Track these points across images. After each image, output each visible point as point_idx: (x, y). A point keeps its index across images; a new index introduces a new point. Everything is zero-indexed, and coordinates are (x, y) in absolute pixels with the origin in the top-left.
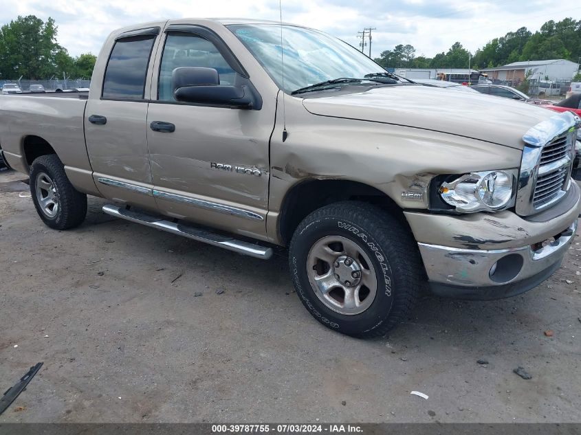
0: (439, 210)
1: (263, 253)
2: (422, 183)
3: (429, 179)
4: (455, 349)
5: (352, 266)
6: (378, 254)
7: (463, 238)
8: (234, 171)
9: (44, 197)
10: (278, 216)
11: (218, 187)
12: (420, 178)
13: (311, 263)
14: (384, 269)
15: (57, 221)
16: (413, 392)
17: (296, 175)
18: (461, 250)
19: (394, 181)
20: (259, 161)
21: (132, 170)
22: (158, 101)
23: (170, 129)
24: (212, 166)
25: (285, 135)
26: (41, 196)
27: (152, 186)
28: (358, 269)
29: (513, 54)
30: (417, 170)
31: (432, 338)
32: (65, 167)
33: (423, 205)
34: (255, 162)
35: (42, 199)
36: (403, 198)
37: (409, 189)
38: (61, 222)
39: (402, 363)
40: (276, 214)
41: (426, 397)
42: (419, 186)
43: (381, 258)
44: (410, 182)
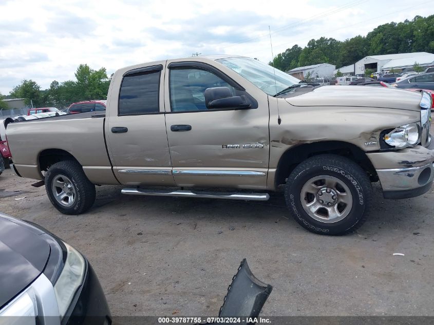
0: (385, 149)
1: (265, 197)
2: (375, 136)
3: (379, 133)
4: (396, 230)
5: (331, 193)
6: (353, 181)
7: (403, 162)
8: (242, 148)
9: (58, 193)
10: (276, 171)
11: (227, 160)
12: (375, 133)
13: (303, 196)
14: (357, 189)
15: (75, 208)
16: (394, 254)
17: (290, 143)
18: (402, 169)
19: (360, 137)
20: (262, 138)
21: (153, 160)
22: (172, 112)
23: (188, 128)
24: (223, 147)
25: (279, 121)
26: (56, 193)
27: (171, 168)
28: (335, 193)
29: (293, 62)
30: (373, 129)
31: (380, 228)
32: (84, 167)
33: (378, 148)
34: (259, 140)
35: (58, 195)
36: (365, 146)
37: (369, 140)
38: (78, 209)
39: (375, 242)
40: (274, 170)
41: (403, 255)
42: (375, 138)
43: (355, 183)
44: (369, 136)
